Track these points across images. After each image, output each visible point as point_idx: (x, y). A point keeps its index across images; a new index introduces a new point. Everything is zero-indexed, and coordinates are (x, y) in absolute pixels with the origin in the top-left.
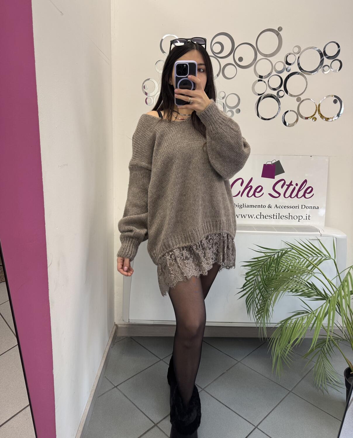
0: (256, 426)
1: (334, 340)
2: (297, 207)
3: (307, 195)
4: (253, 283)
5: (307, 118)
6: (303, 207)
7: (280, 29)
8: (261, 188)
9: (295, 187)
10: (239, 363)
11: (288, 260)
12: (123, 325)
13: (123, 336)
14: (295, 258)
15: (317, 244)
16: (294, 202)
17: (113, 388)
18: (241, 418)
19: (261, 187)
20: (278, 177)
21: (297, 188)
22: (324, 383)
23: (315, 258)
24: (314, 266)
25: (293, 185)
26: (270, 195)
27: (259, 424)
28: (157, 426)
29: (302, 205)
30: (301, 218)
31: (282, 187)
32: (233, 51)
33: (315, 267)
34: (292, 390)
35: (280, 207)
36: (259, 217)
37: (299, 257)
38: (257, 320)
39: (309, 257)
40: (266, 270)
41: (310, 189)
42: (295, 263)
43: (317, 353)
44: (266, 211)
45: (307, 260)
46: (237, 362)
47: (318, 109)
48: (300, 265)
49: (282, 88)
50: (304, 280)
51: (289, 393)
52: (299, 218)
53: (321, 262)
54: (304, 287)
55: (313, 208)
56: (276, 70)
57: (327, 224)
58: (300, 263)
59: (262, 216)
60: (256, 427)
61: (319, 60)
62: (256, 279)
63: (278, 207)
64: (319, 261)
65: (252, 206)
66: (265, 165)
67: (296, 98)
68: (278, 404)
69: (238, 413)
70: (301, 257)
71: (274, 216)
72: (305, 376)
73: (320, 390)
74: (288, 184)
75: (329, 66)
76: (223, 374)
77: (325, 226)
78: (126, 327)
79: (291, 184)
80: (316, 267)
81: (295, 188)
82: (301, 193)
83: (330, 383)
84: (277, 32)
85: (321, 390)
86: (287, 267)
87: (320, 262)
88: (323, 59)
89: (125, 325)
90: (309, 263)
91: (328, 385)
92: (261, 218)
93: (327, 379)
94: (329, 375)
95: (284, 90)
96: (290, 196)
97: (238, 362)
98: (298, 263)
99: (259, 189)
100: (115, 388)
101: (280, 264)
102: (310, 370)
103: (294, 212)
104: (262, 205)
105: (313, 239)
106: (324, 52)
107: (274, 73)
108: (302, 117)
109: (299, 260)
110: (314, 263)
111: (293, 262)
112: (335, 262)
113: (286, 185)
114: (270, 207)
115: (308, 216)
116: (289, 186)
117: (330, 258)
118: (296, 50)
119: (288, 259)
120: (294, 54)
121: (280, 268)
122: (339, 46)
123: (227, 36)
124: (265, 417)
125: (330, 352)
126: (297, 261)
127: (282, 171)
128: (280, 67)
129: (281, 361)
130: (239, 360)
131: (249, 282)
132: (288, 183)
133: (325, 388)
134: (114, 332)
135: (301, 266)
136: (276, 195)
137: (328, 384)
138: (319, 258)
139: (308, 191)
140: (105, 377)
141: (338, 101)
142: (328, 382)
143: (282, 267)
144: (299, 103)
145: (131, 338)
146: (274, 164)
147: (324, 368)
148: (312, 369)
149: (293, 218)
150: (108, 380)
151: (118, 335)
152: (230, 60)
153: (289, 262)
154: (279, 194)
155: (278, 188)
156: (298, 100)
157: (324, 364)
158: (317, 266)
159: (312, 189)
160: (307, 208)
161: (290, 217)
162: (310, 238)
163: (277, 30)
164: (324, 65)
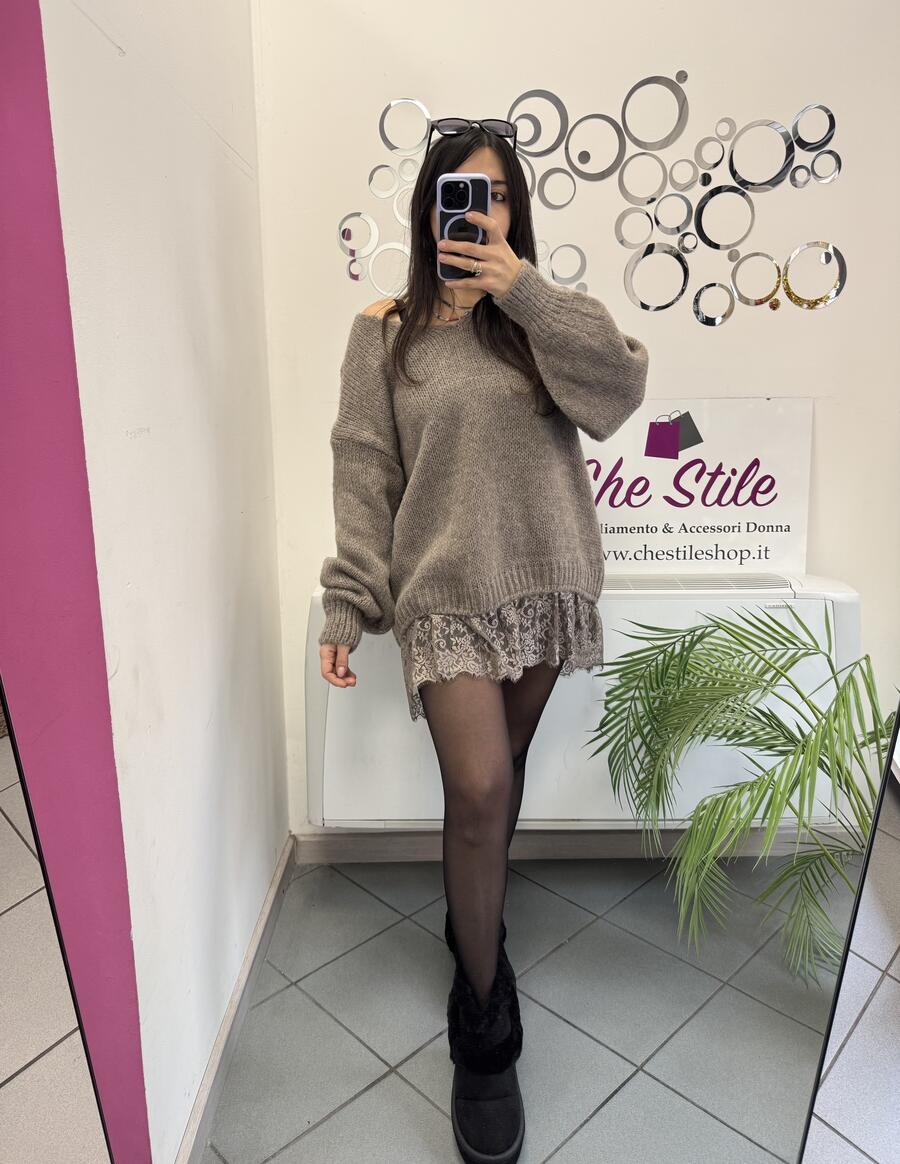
0: (639, 1064)
1: (833, 855)
2: (736, 529)
3: (760, 498)
4: (624, 715)
5: (760, 302)
6: (752, 527)
7: (682, 76)
8: (643, 482)
9: (729, 478)
10: (600, 921)
11: (714, 660)
12: (310, 835)
13: (310, 865)
14: (731, 655)
15: (785, 619)
16: (730, 514)
17: (288, 987)
18: (601, 1047)
20: (686, 455)
21: (735, 480)
22: (810, 962)
23: (780, 653)
24: (778, 672)
25: (724, 473)
26: (668, 499)
27: (647, 1061)
28: (397, 1073)
29: (748, 524)
30: (745, 554)
31: (698, 478)
32: (564, 135)
33: (779, 674)
34: (731, 979)
35: (693, 530)
36: (640, 556)
37: (741, 652)
38: (638, 810)
39: (766, 651)
40: (655, 685)
41: (767, 483)
42: (730, 666)
43: (792, 887)
44: (658, 541)
45: (761, 658)
48: (743, 670)
49: (692, 228)
50: (748, 704)
51: (721, 988)
52: (741, 555)
53: (794, 663)
54: (754, 725)
55: (775, 529)
56: (674, 184)
57: (812, 570)
58: (742, 666)
59: (649, 555)
60: (640, 1068)
61: (783, 153)
62: (630, 707)
63: (688, 530)
64: (790, 658)
65: (622, 530)
66: (652, 425)
67: (728, 251)
69: (595, 1036)
70: (745, 651)
71: (678, 552)
72: (763, 947)
73: (798, 980)
74: (713, 471)
75: (807, 169)
76: (559, 947)
77: (807, 573)
78: (319, 842)
79: (719, 471)
80: (783, 675)
81: (728, 482)
82: (745, 493)
84: (675, 85)
85: (802, 978)
86: (710, 675)
87: (793, 661)
88: (794, 151)
89: (315, 835)
90: (764, 666)
91: (817, 965)
92: (645, 558)
93: (818, 953)
94: (824, 945)
95: (695, 233)
96: (718, 501)
97: (598, 918)
98: (739, 665)
99: (641, 485)
100: (293, 987)
102: (774, 932)
103: (728, 541)
104: (647, 527)
105: (774, 607)
106: (796, 135)
107: (669, 189)
108: (747, 302)
109: (741, 657)
110: (776, 666)
111: (726, 663)
112: (829, 661)
113: (708, 474)
114: (667, 529)
115: (763, 549)
116: (714, 476)
117: (817, 650)
118: (724, 129)
120: (719, 139)
121: (694, 680)
122: (831, 117)
123: (550, 100)
124: (663, 1045)
125: (825, 889)
126: (736, 661)
127: (697, 439)
128: (684, 174)
129: (700, 911)
130: (599, 914)
131: (613, 715)
132: (711, 468)
133: (811, 972)
134: (287, 855)
136: (683, 499)
137: (822, 964)
138: (791, 652)
139: (763, 487)
140: (268, 962)
141: (834, 259)
142: (819, 960)
143: (699, 677)
144: (734, 264)
145: (332, 867)
146: (677, 423)
147: (809, 924)
148: (780, 928)
149: (726, 557)
150: (275, 968)
151: (298, 863)
152: (558, 159)
154: (691, 497)
155: (687, 481)
156: (733, 256)
157: (808, 917)
158: (786, 671)
159: (773, 482)
160: (762, 529)
161: (718, 553)
162: (768, 604)
163: (674, 79)
164: (795, 165)
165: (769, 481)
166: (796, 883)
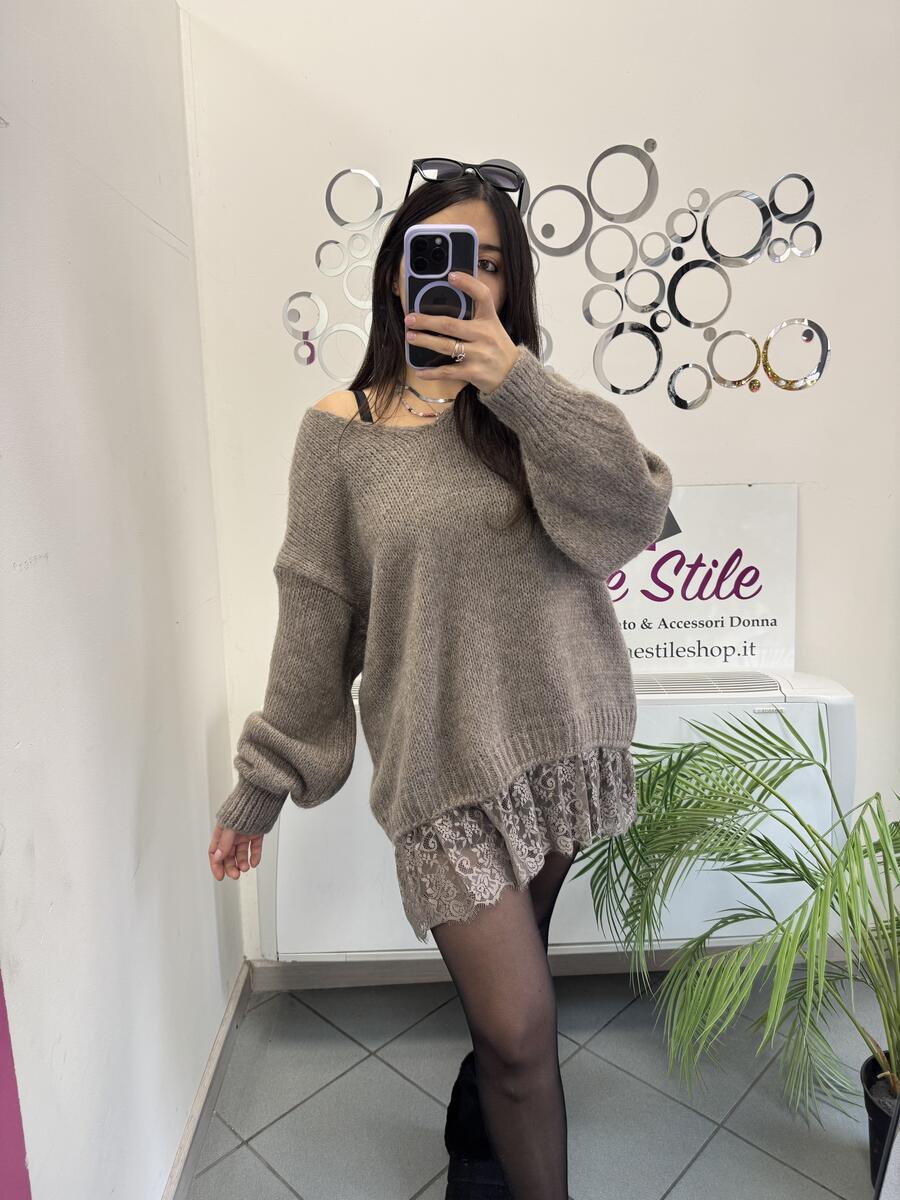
2: (719, 624)
3: (743, 590)
5: (738, 383)
6: (736, 621)
7: (651, 144)
9: (710, 571)
10: (583, 1051)
11: (700, 772)
13: (268, 993)
14: (719, 766)
15: (775, 725)
16: (713, 609)
17: (238, 1147)
19: (620, 574)
20: (664, 547)
21: (717, 572)
22: (810, 1095)
23: (772, 764)
25: (704, 565)
26: (645, 593)
29: (732, 618)
30: (729, 651)
31: (677, 571)
34: (725, 1120)
35: (674, 625)
39: (757, 761)
41: (751, 574)
42: (718, 779)
43: (789, 1013)
46: (577, 1047)
47: (763, 360)
48: (732, 784)
49: (664, 305)
51: (716, 1131)
52: (725, 652)
53: (789, 774)
55: (760, 624)
56: (646, 260)
57: (801, 666)
58: (730, 780)
61: (760, 225)
63: (668, 626)
64: (783, 769)
67: (703, 329)
68: (689, 1166)
71: (658, 649)
73: (798, 1117)
74: (693, 563)
75: (786, 242)
79: (699, 563)
81: (709, 574)
82: (728, 586)
83: (825, 1094)
84: (643, 153)
85: (803, 1116)
86: (696, 791)
87: (786, 773)
88: (771, 223)
93: (818, 1084)
94: (821, 1072)
95: (668, 311)
96: (700, 594)
97: (581, 1048)
99: (618, 578)
101: (677, 783)
102: (771, 1058)
103: (711, 638)
104: (625, 623)
105: (763, 712)
106: (773, 204)
107: (640, 265)
108: (721, 381)
109: (730, 769)
111: (713, 775)
112: (825, 772)
113: (688, 566)
114: (646, 625)
115: (748, 645)
116: (694, 568)
117: (811, 761)
118: (697, 201)
119: (699, 768)
120: (691, 210)
121: (680, 795)
122: (810, 188)
126: (725, 773)
127: (675, 529)
128: (655, 248)
130: (581, 1043)
132: (691, 560)
133: (812, 1108)
135: (735, 786)
136: (662, 593)
137: (822, 1097)
138: (783, 764)
139: (747, 579)
140: (217, 1115)
141: (816, 335)
142: (820, 1092)
143: (685, 792)
144: (710, 343)
145: (292, 994)
147: (809, 1054)
148: (776, 1056)
149: (709, 654)
151: (254, 991)
153: (703, 778)
154: (670, 591)
155: (665, 574)
156: (710, 334)
157: (807, 1045)
159: (757, 574)
160: (746, 623)
161: (701, 650)
162: (757, 709)
163: (643, 149)
164: (773, 237)
165: (752, 573)
166: (794, 1008)
